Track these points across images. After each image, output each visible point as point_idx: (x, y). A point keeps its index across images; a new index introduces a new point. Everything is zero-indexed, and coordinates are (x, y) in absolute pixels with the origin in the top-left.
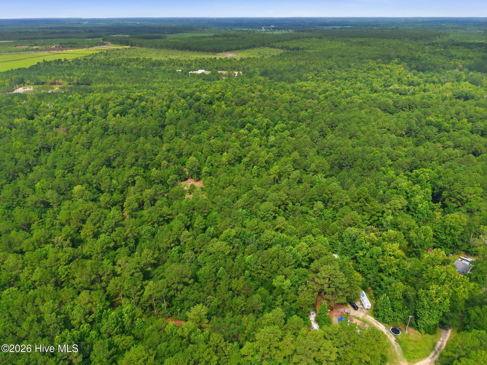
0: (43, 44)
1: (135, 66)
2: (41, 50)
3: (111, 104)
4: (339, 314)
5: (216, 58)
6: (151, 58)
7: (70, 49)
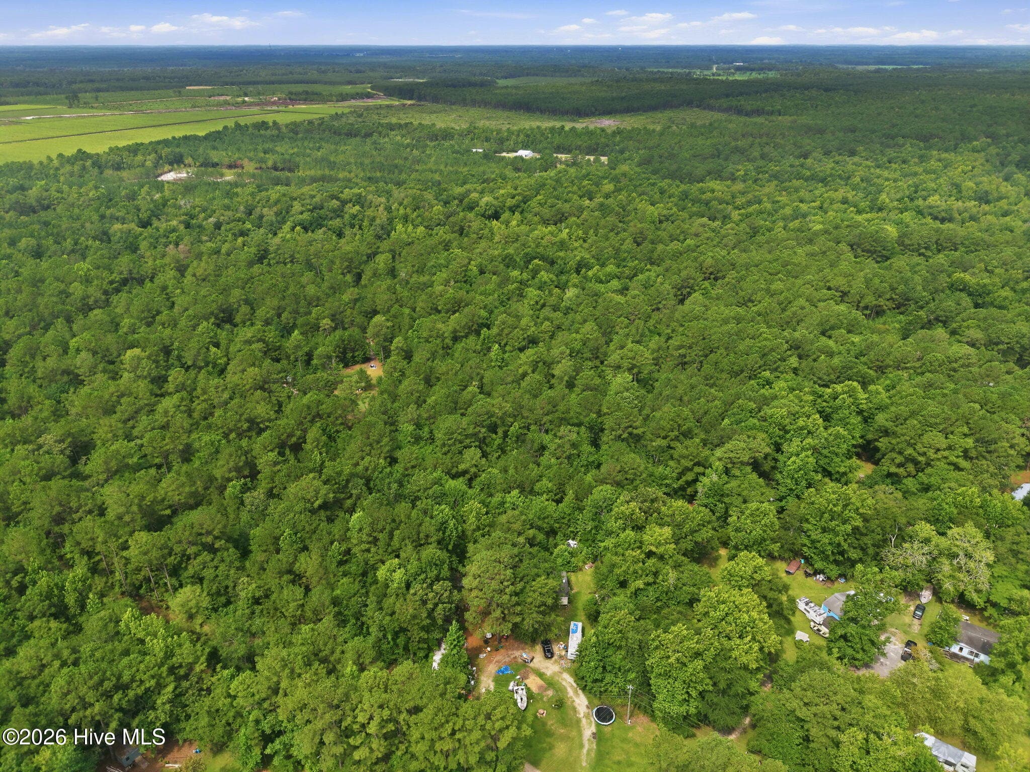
0: (259, 94)
1: (399, 138)
2: (250, 105)
3: (297, 206)
4: (507, 659)
5: (563, 127)
6: (434, 125)
7: (303, 104)
